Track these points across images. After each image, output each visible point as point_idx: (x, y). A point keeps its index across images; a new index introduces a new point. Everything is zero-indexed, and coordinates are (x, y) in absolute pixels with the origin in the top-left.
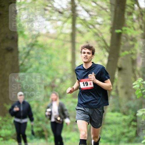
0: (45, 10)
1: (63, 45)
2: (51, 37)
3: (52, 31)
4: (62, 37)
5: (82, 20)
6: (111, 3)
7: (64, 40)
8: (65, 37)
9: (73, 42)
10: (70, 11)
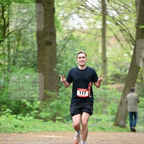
0: (79, 8)
1: (95, 39)
2: (84, 32)
3: (85, 27)
4: (94, 32)
5: (111, 17)
6: (136, 3)
7: (96, 35)
8: (97, 32)
9: (104, 36)
10: (101, 10)
